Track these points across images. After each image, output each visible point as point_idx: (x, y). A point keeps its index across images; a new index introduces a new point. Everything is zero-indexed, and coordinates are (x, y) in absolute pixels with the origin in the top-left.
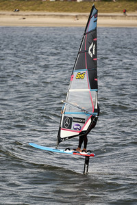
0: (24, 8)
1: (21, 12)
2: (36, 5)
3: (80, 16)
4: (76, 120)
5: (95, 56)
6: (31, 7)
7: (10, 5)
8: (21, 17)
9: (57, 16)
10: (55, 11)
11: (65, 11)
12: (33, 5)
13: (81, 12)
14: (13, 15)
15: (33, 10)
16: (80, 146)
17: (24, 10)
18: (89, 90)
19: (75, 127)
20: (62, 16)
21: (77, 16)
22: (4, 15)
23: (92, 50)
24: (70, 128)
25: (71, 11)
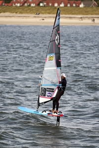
0: (43, 12)
1: (41, 15)
2: (51, 10)
3: (84, 17)
4: (48, 90)
5: (59, 44)
6: (48, 11)
7: (33, 10)
8: (41, 18)
9: (67, 17)
10: (66, 14)
11: (73, 14)
12: (49, 10)
13: (84, 15)
14: (35, 17)
15: (49, 13)
16: (54, 109)
17: (43, 13)
18: (56, 68)
19: (48, 95)
20: (70, 18)
21: (81, 18)
22: (29, 17)
23: (57, 40)
24: (45, 95)
25: (77, 14)
